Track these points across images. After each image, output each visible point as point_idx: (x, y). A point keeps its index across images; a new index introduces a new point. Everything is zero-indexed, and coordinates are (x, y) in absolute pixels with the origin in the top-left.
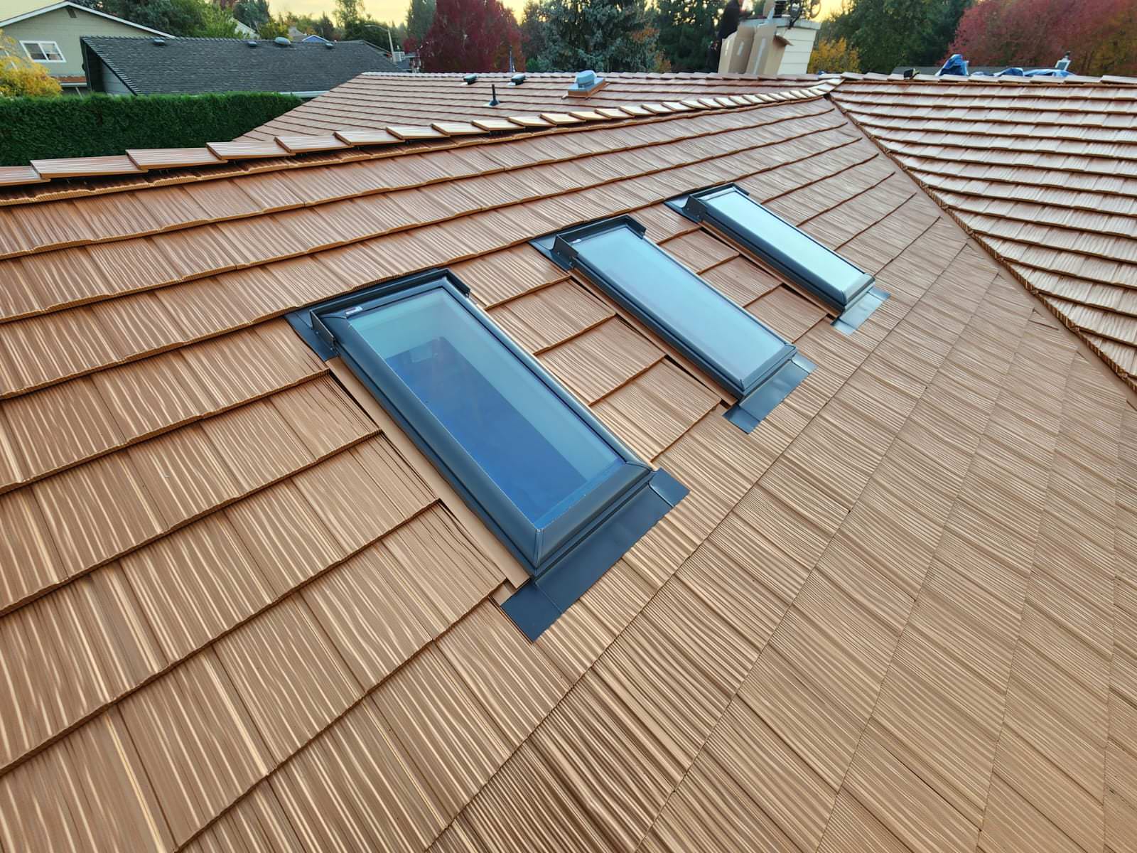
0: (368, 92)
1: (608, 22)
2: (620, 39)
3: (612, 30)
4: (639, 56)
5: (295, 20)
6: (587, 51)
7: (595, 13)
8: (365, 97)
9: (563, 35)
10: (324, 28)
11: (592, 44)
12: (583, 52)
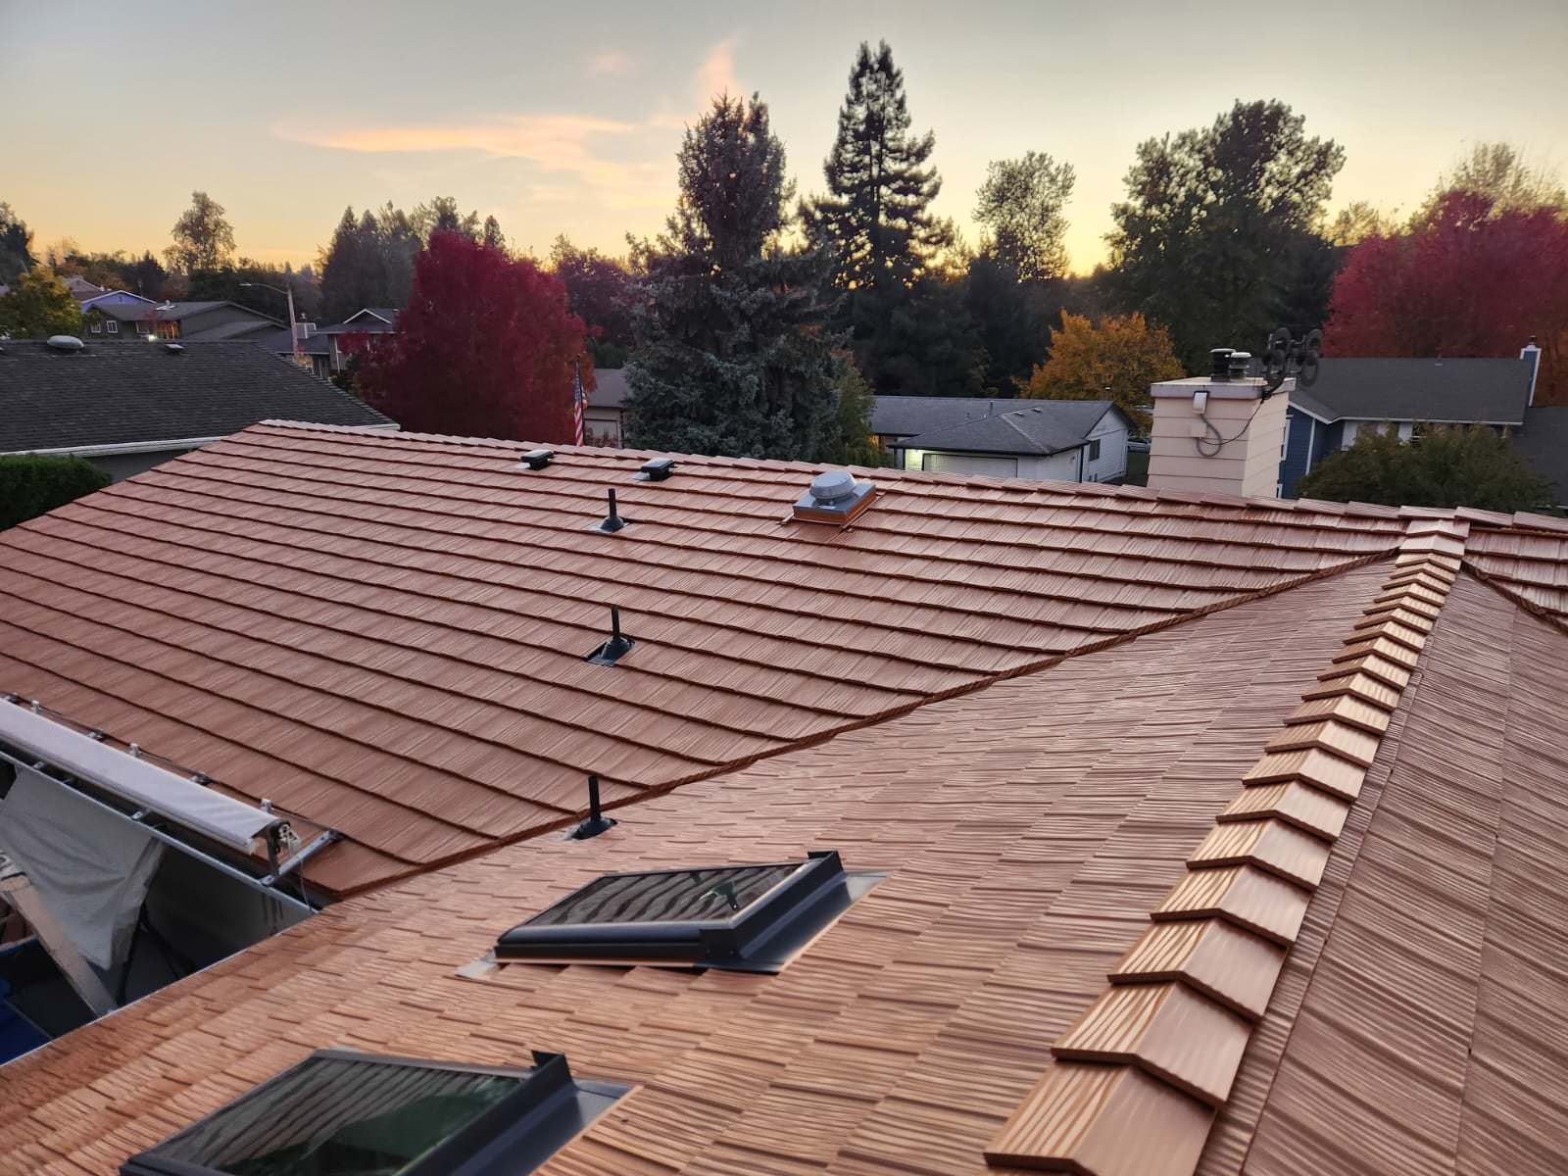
0: (278, 469)
1: (759, 311)
2: (783, 337)
3: (765, 323)
4: (819, 361)
5: (82, 262)
6: (718, 354)
7: (736, 297)
8: (267, 482)
9: (672, 329)
10: (144, 276)
11: (731, 345)
12: (713, 357)
